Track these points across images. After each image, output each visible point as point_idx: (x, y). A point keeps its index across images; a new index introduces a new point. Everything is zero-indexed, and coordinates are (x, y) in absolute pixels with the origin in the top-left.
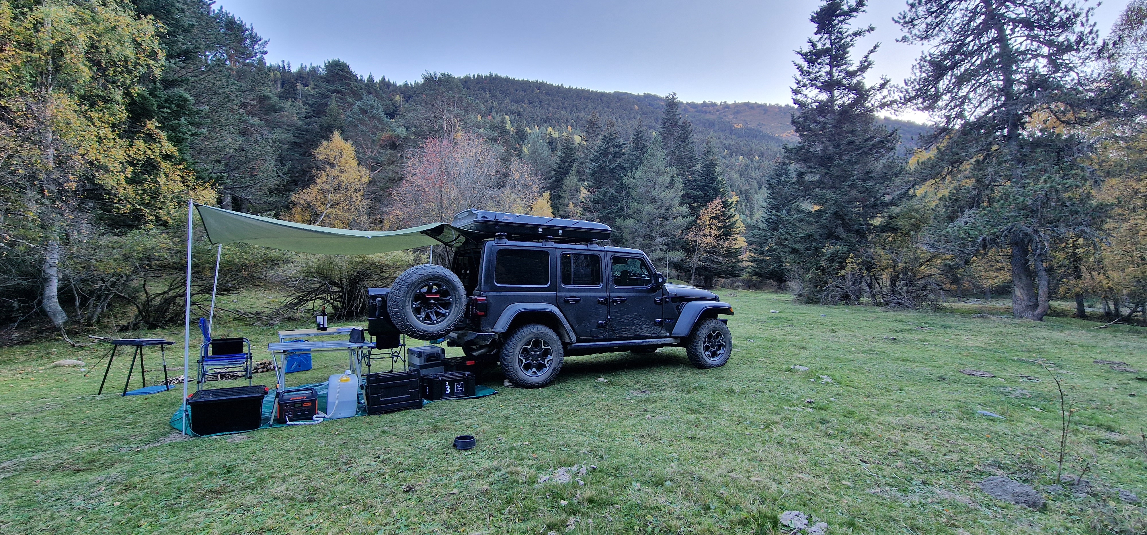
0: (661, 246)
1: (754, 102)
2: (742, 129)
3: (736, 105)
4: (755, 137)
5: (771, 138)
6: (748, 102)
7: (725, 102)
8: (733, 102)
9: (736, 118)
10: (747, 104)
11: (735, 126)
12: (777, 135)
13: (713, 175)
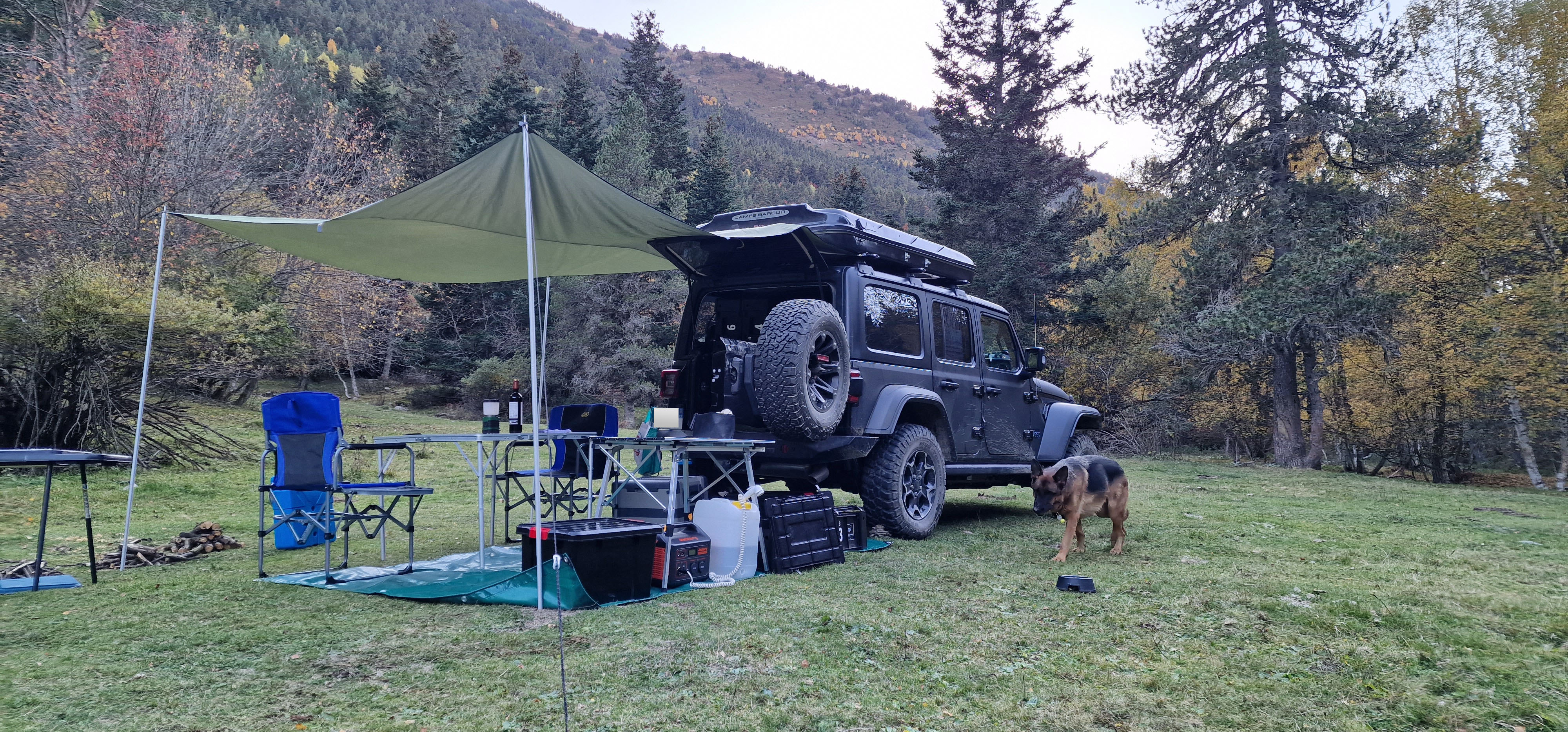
0: (639, 336)
1: (740, 56)
2: (715, 107)
3: (705, 57)
4: (741, 128)
5: (771, 135)
6: (730, 55)
7: (684, 46)
8: (700, 50)
9: (705, 85)
10: (727, 58)
11: (704, 99)
12: (781, 130)
13: (721, 196)
